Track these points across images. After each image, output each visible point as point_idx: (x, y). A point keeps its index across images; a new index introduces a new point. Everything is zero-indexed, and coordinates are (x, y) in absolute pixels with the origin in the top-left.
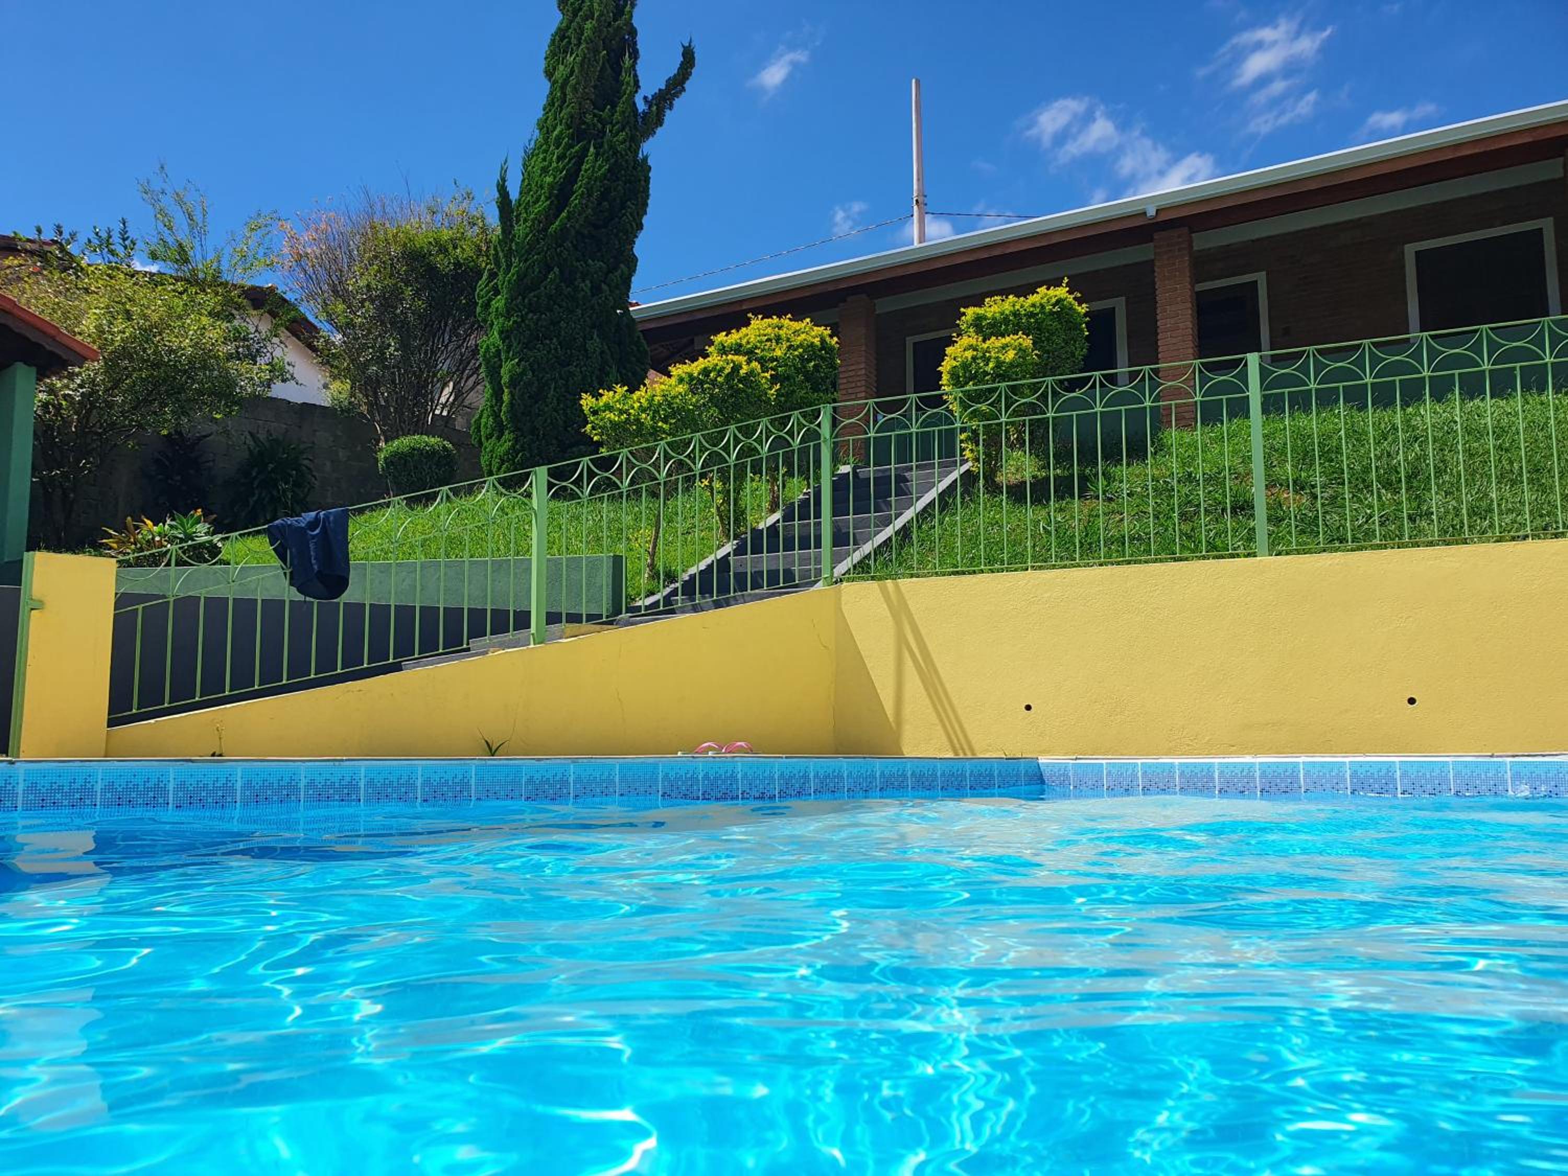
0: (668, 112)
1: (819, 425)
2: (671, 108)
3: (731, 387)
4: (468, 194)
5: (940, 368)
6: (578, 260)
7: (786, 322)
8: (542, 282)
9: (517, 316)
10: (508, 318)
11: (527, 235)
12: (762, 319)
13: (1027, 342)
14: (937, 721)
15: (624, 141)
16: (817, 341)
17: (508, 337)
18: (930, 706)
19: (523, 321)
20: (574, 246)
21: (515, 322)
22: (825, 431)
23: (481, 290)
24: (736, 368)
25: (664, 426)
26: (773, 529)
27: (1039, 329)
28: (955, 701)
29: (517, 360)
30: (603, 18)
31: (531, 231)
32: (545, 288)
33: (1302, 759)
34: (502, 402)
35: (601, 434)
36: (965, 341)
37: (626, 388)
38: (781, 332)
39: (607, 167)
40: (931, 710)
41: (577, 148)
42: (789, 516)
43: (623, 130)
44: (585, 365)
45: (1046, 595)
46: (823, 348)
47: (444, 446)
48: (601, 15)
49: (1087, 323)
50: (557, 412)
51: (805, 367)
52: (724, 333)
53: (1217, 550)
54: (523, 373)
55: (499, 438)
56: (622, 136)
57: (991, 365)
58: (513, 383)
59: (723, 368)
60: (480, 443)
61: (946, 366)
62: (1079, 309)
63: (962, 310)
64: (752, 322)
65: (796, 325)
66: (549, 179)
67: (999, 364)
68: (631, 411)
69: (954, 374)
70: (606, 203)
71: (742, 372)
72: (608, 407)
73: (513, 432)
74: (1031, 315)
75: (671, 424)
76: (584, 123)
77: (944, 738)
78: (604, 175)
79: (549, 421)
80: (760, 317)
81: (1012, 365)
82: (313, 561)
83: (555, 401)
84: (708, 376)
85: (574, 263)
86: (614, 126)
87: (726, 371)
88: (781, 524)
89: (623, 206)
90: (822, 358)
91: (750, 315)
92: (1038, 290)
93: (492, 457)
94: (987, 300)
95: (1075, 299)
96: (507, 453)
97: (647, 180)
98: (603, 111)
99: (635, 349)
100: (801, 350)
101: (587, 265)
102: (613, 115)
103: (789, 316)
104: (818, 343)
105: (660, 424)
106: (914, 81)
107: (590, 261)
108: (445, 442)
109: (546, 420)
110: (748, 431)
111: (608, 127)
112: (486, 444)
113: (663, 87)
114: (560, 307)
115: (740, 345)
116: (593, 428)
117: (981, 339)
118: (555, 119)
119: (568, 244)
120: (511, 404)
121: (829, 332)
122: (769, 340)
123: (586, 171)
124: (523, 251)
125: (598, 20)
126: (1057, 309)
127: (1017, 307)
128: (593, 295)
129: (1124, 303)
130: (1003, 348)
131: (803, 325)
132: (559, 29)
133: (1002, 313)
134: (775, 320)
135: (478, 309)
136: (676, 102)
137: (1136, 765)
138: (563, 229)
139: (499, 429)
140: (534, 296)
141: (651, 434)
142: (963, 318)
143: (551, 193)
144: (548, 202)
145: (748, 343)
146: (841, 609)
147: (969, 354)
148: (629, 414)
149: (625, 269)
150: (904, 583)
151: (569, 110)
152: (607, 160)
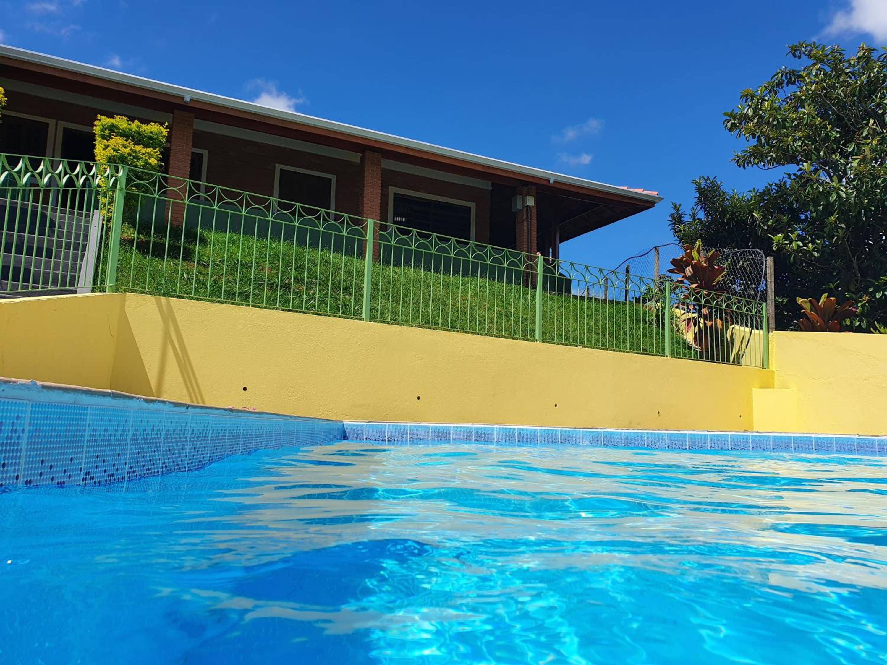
18: (183, 383)
28: (199, 381)
36: (117, 140)
61: (107, 153)
126: (163, 140)
130: (146, 154)
146: (124, 312)
147: (126, 151)
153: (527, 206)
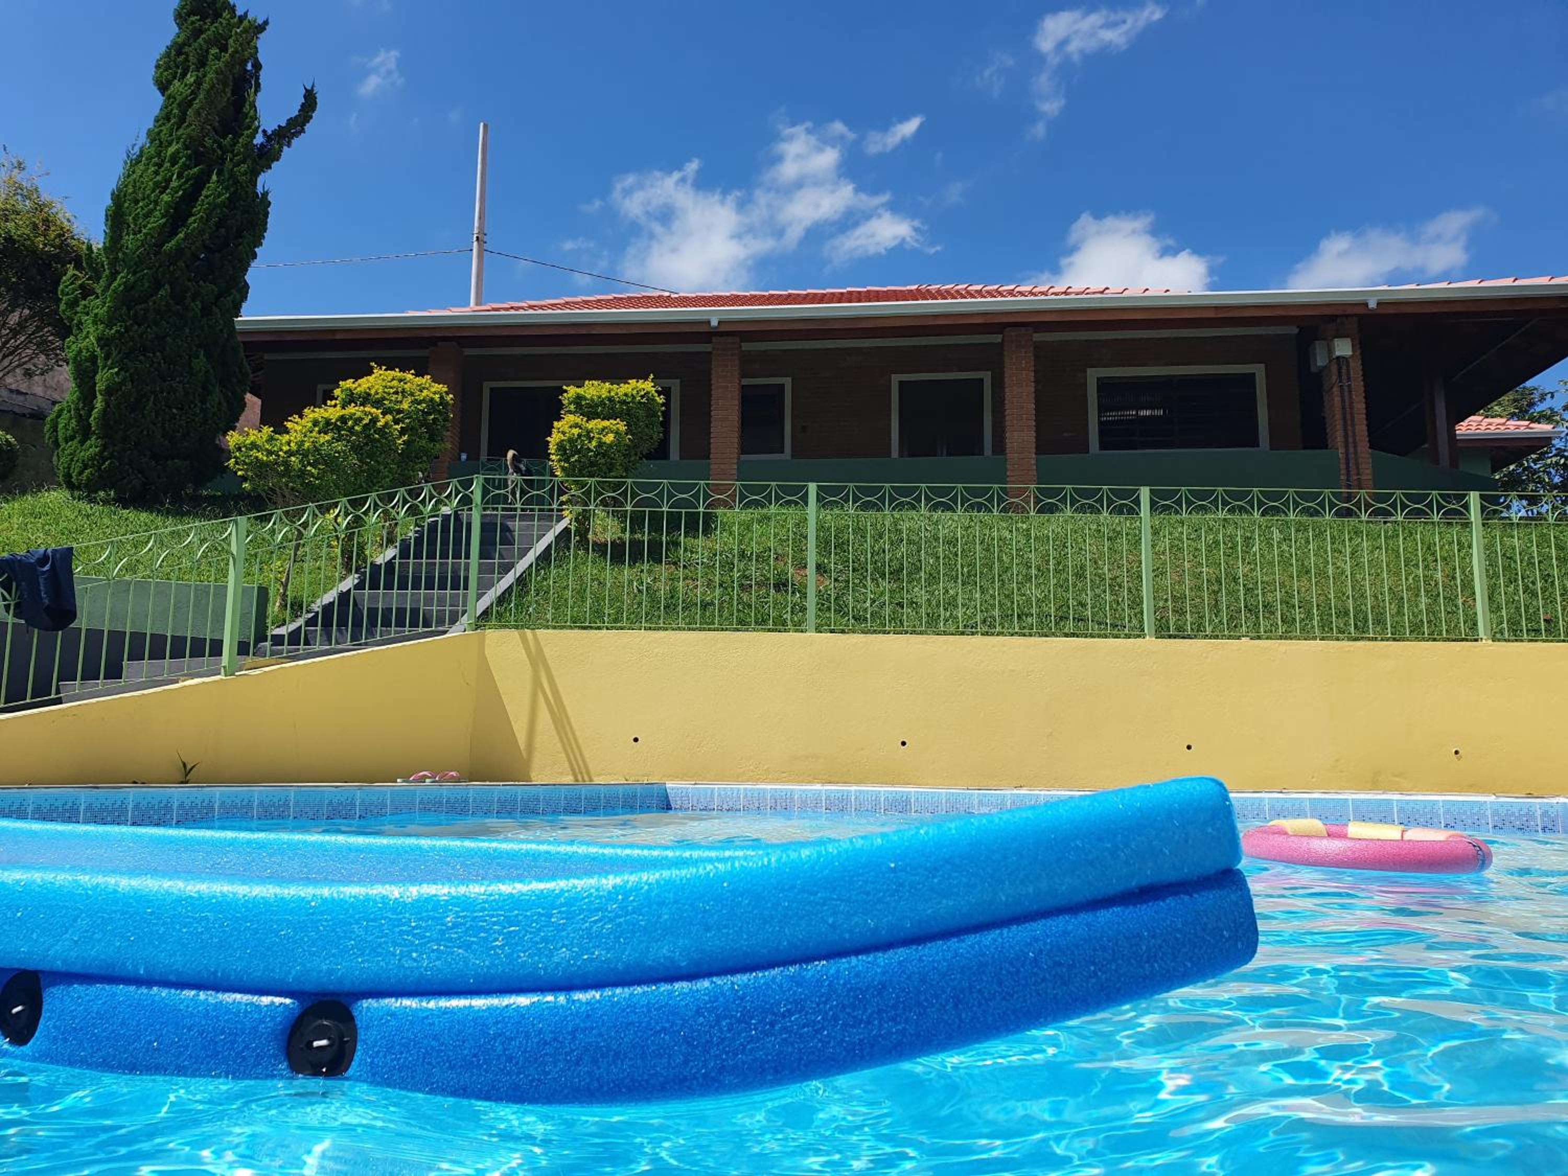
0: (285, 148)
1: (472, 492)
2: (289, 146)
3: (368, 436)
4: (20, 164)
5: (549, 439)
6: (189, 280)
7: (409, 376)
8: (152, 295)
9: (121, 326)
10: (109, 325)
11: (139, 248)
12: (386, 370)
13: (622, 426)
14: (561, 749)
15: (245, 173)
16: (437, 397)
17: (106, 345)
18: (557, 737)
19: (126, 331)
20: (187, 266)
21: (117, 331)
22: (477, 497)
23: (67, 287)
24: (374, 420)
25: (313, 471)
26: (390, 564)
27: (629, 415)
28: (578, 734)
29: (116, 370)
30: (237, 55)
31: (143, 245)
32: (154, 303)
33: (854, 788)
34: (93, 408)
35: (246, 471)
36: (570, 418)
37: (272, 429)
38: (406, 386)
39: (228, 195)
40: (556, 739)
41: (195, 170)
42: (404, 553)
43: (244, 162)
44: (188, 382)
45: (656, 650)
46: (441, 404)
47: (7, 440)
48: (236, 52)
49: (662, 412)
50: (154, 424)
51: (425, 420)
52: (352, 380)
53: (780, 625)
54: (123, 383)
55: (82, 442)
56: (243, 167)
57: (594, 443)
58: (109, 392)
59: (361, 419)
60: (57, 444)
61: (554, 439)
62: (657, 399)
63: (565, 387)
64: (375, 371)
65: (419, 380)
66: (166, 198)
67: (601, 444)
68: (281, 453)
69: (561, 447)
70: (223, 230)
71: (379, 424)
72: (254, 446)
73: (102, 438)
74: (624, 402)
75: (319, 469)
76: (204, 146)
77: (567, 765)
78: (223, 203)
79: (145, 432)
80: (384, 368)
81: (610, 446)
82: (43, 595)
83: (153, 414)
84: (346, 423)
85: (186, 282)
86: (234, 156)
87: (364, 422)
88: (397, 561)
89: (239, 235)
90: (439, 412)
91: (373, 364)
92: (630, 381)
93: (72, 460)
94: (587, 382)
95: (656, 391)
96: (92, 458)
97: (266, 215)
98: (225, 139)
99: (237, 370)
100: (424, 405)
101: (199, 286)
102: (235, 145)
103: (413, 371)
104: (438, 400)
105: (309, 468)
106: (482, 124)
107: (201, 282)
108: (8, 437)
109: (142, 432)
110: (415, 494)
111: (229, 156)
112: (63, 445)
113: (283, 125)
114: (168, 323)
115: (369, 395)
116: (237, 463)
117: (585, 419)
118: (171, 135)
119: (181, 264)
120: (104, 411)
121: (445, 389)
122: (396, 393)
123: (207, 197)
124: (132, 263)
125: (232, 56)
126: (644, 400)
127: (613, 394)
128: (202, 316)
129: (679, 385)
130: (603, 430)
131: (424, 381)
132: (175, 43)
133: (599, 397)
134: (397, 373)
135: (62, 306)
136: (295, 141)
137: (738, 790)
138: (179, 250)
139: (84, 432)
140: (141, 309)
141: (299, 477)
142: (565, 395)
143: (167, 211)
144: (164, 220)
145: (377, 393)
146: (484, 653)
147: (576, 431)
148: (279, 456)
149: (238, 296)
150: (541, 632)
151: (189, 130)
152: (227, 189)
153: (1338, 358)
